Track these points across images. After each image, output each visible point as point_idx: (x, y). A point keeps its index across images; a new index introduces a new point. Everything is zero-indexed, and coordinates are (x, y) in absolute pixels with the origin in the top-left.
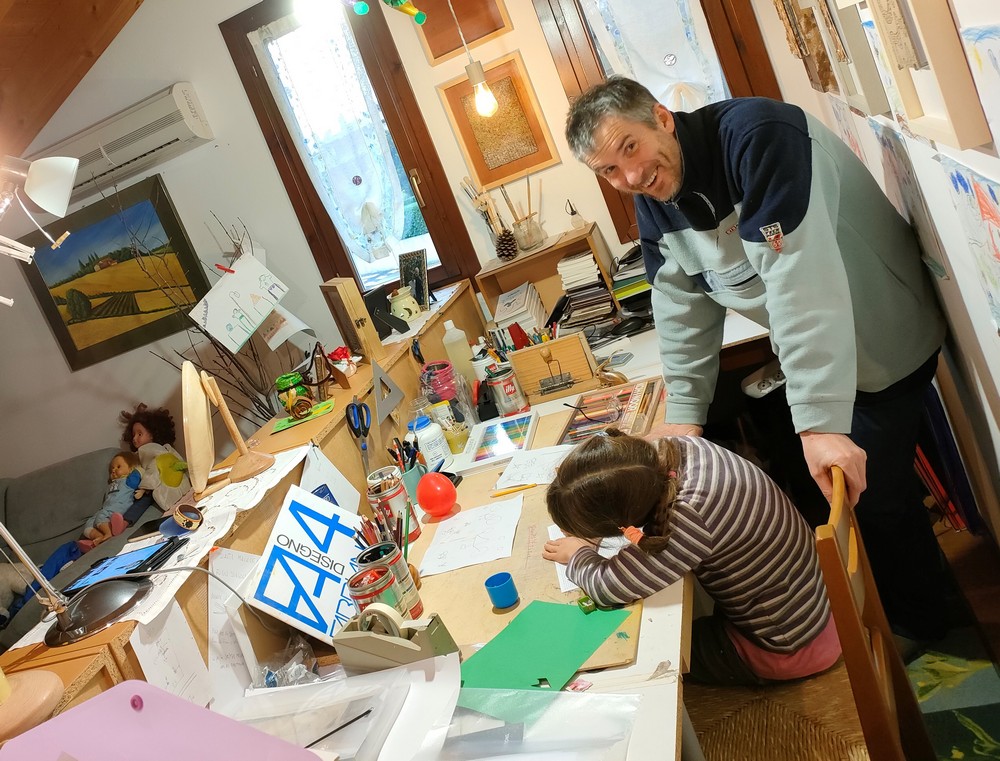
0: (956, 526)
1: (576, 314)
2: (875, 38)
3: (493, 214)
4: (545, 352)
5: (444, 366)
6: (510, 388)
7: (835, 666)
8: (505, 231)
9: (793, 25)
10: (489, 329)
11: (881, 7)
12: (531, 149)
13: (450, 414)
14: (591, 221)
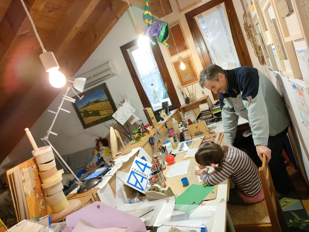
0: (292, 168)
1: (203, 117)
2: (275, 52)
3: (184, 93)
4: (196, 126)
5: (172, 129)
6: (188, 134)
7: (263, 200)
8: (187, 97)
9: (256, 49)
10: (183, 120)
11: (277, 45)
12: (194, 78)
13: (173, 140)
14: (207, 95)
